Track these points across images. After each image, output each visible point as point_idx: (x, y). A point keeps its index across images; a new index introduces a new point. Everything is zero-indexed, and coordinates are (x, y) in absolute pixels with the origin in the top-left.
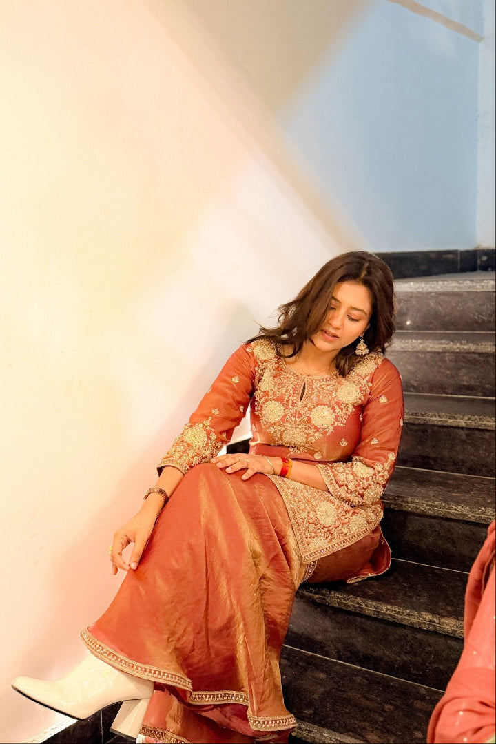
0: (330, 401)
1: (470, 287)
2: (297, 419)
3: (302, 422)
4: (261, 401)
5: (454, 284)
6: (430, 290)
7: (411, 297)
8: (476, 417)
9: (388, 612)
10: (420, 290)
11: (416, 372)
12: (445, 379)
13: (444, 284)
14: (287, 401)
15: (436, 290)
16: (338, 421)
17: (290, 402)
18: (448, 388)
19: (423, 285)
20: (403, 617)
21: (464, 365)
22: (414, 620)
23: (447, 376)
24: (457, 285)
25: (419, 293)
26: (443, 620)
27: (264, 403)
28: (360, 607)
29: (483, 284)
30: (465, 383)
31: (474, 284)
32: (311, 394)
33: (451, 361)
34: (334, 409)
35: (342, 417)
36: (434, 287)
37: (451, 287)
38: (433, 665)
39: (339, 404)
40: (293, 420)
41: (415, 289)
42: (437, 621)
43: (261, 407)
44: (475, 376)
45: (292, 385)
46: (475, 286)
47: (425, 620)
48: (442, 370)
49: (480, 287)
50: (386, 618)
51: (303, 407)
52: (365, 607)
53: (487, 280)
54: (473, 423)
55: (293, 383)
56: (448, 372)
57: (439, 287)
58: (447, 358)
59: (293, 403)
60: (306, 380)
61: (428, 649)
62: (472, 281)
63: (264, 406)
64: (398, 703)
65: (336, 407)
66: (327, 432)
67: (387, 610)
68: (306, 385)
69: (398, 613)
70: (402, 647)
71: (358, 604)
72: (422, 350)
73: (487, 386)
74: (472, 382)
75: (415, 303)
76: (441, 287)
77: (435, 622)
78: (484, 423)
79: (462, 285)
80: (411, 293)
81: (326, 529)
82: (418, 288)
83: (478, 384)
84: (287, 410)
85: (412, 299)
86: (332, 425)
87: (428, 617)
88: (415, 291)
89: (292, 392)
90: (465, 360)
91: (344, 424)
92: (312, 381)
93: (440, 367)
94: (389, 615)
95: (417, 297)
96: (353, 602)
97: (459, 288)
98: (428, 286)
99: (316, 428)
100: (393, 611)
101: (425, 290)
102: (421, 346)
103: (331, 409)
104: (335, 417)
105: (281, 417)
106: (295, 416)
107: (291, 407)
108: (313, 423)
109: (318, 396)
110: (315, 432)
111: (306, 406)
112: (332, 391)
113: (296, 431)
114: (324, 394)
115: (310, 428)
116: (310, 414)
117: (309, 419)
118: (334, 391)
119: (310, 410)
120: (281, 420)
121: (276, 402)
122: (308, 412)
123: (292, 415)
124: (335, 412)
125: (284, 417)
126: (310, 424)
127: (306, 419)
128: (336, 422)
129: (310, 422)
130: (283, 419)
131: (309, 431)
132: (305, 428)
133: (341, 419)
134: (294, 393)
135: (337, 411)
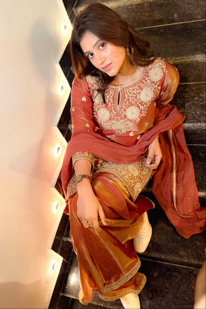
0: (136, 102)
2: (118, 117)
3: (121, 118)
4: (96, 109)
8: (179, 58)
11: (128, 17)
12: (146, 18)
16: (142, 114)
17: (112, 107)
18: (148, 23)
21: (156, 8)
23: (146, 16)
27: (98, 110)
30: (158, 19)
32: (124, 99)
33: (148, 7)
34: (138, 107)
35: (144, 110)
39: (141, 103)
40: (116, 118)
43: (97, 112)
44: (163, 13)
45: (112, 97)
48: (143, 14)
51: (121, 109)
54: (177, 61)
55: (111, 95)
56: (147, 14)
58: (145, 6)
59: (114, 108)
60: (119, 89)
63: (98, 112)
65: (140, 105)
66: (136, 122)
72: (130, 4)
73: (170, 17)
74: (162, 17)
78: (184, 60)
81: (138, 178)
83: (165, 17)
84: (111, 113)
86: (139, 117)
89: (112, 101)
90: (156, 5)
91: (146, 114)
92: (124, 89)
93: (142, 12)
99: (130, 120)
102: (129, 2)
103: (137, 107)
104: (140, 112)
105: (109, 117)
106: (117, 115)
107: (113, 111)
108: (128, 118)
109: (128, 100)
110: (130, 123)
111: (122, 108)
112: (136, 95)
113: (119, 124)
114: (132, 97)
115: (127, 121)
116: (125, 113)
117: (125, 116)
118: (138, 94)
119: (125, 110)
120: (109, 120)
121: (104, 109)
122: (124, 112)
123: (115, 115)
124: (139, 109)
125: (110, 117)
126: (126, 119)
127: (123, 116)
128: (141, 115)
129: (126, 117)
130: (110, 119)
131: (126, 123)
132: (124, 122)
133: (143, 112)
134: (113, 102)
135: (140, 107)
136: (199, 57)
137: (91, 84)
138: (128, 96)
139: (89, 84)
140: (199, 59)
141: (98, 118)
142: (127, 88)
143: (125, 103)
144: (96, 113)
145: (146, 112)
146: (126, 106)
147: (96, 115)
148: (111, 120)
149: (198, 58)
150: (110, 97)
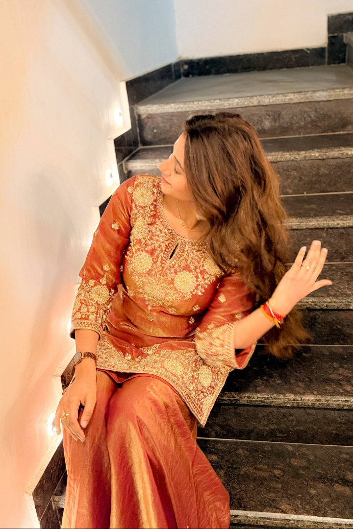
0: (196, 268)
1: (219, 105)
2: (162, 277)
3: (165, 281)
4: (134, 249)
5: (207, 103)
6: (188, 109)
7: (172, 116)
9: (259, 399)
10: (180, 110)
13: (198, 104)
14: (158, 257)
15: (192, 109)
16: (197, 289)
17: (160, 258)
19: (182, 105)
20: (272, 401)
22: (280, 401)
24: (210, 104)
25: (178, 112)
26: (304, 397)
27: (136, 251)
28: (234, 400)
29: (229, 102)
31: (223, 103)
32: (181, 256)
34: (197, 277)
35: (202, 286)
36: (191, 107)
37: (205, 106)
38: (295, 428)
40: (158, 276)
41: (175, 109)
42: (299, 399)
43: (133, 254)
46: (224, 104)
47: (289, 400)
49: (227, 105)
50: (257, 403)
51: (171, 267)
52: (239, 399)
53: (232, 98)
55: (167, 240)
57: (195, 107)
59: (162, 260)
60: (180, 241)
61: (290, 418)
62: (220, 99)
63: (136, 254)
64: (281, 465)
65: (199, 275)
66: (185, 297)
67: (258, 398)
68: (179, 245)
69: (268, 398)
70: (269, 420)
71: (233, 397)
75: (176, 121)
76: (197, 107)
77: (297, 400)
79: (213, 104)
80: (173, 113)
82: (178, 108)
84: (155, 266)
85: (173, 118)
86: (191, 292)
87: (292, 397)
88: (175, 111)
89: (164, 248)
91: (202, 293)
92: (186, 243)
94: (260, 401)
95: (177, 116)
96: (229, 397)
97: (211, 106)
98: (186, 106)
99: (176, 290)
100: (262, 398)
101: (184, 110)
103: (195, 277)
104: (196, 285)
105: (148, 270)
106: (161, 274)
107: (159, 263)
108: (176, 285)
109: (186, 260)
110: (174, 294)
111: (173, 267)
112: (200, 259)
113: (158, 287)
114: (193, 259)
115: (171, 288)
116: (175, 277)
117: (172, 281)
118: (203, 259)
119: (176, 272)
120: (147, 273)
121: (147, 254)
122: (173, 274)
123: (158, 271)
124: (197, 281)
125: (151, 270)
126: (172, 286)
127: (170, 279)
128: (196, 291)
129: (173, 283)
130: (149, 273)
131: (169, 292)
132: (167, 288)
133: (200, 288)
134: (165, 251)
135: (199, 280)
136: (293, 222)
137: (136, 205)
138: (188, 256)
139: (134, 204)
140: (293, 224)
141: (131, 264)
142: (190, 244)
143: (181, 262)
144: (130, 255)
145: (203, 291)
146: (179, 266)
147: (131, 257)
148: (149, 275)
149: (291, 223)
150: (163, 242)
